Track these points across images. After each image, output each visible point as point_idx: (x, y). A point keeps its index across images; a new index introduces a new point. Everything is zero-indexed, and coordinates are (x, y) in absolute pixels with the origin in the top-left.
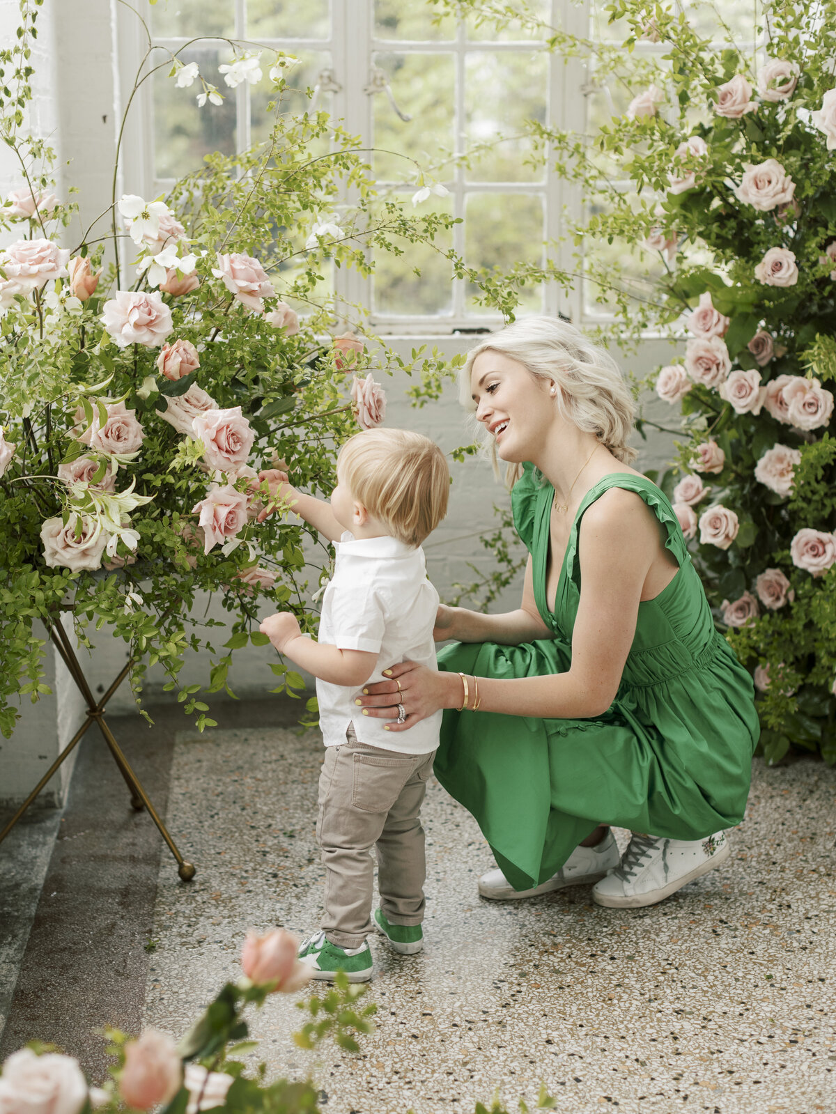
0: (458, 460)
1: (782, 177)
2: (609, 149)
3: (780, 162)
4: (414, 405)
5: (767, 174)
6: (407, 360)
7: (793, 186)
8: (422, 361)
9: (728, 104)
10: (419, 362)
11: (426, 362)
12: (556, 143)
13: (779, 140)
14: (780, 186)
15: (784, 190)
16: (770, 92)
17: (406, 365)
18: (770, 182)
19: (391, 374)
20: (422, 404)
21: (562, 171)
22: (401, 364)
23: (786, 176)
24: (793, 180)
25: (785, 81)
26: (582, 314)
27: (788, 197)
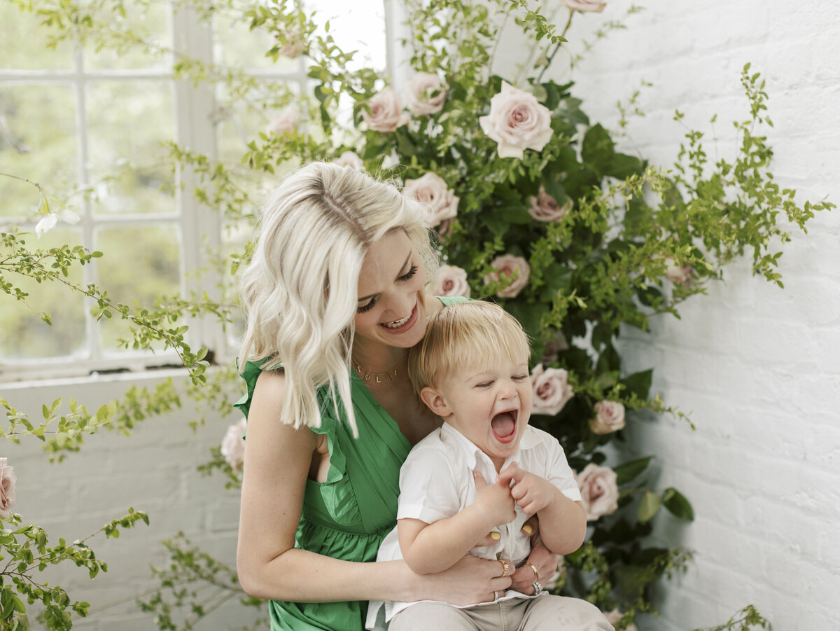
0: (111, 537)
1: (444, 191)
2: (258, 168)
3: (440, 175)
4: (52, 461)
5: (428, 188)
6: (37, 421)
7: (456, 200)
8: (58, 419)
9: (380, 117)
10: (54, 421)
11: (63, 420)
12: (196, 165)
13: (440, 151)
14: (443, 201)
15: (448, 205)
16: (422, 105)
17: (36, 428)
18: (432, 197)
19: (18, 442)
20: (61, 459)
21: (202, 196)
22: (29, 427)
23: (448, 189)
24: (456, 194)
25: (435, 94)
26: (226, 345)
27: (452, 212)
